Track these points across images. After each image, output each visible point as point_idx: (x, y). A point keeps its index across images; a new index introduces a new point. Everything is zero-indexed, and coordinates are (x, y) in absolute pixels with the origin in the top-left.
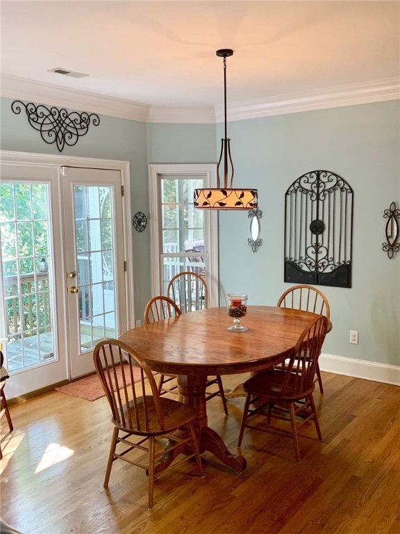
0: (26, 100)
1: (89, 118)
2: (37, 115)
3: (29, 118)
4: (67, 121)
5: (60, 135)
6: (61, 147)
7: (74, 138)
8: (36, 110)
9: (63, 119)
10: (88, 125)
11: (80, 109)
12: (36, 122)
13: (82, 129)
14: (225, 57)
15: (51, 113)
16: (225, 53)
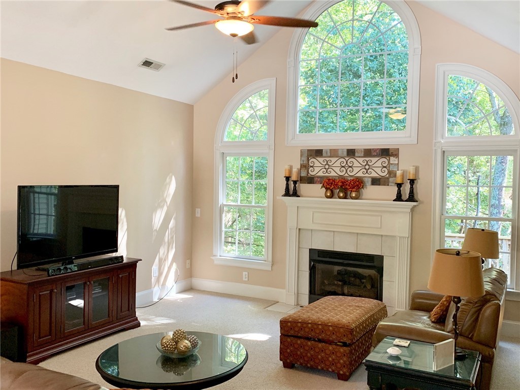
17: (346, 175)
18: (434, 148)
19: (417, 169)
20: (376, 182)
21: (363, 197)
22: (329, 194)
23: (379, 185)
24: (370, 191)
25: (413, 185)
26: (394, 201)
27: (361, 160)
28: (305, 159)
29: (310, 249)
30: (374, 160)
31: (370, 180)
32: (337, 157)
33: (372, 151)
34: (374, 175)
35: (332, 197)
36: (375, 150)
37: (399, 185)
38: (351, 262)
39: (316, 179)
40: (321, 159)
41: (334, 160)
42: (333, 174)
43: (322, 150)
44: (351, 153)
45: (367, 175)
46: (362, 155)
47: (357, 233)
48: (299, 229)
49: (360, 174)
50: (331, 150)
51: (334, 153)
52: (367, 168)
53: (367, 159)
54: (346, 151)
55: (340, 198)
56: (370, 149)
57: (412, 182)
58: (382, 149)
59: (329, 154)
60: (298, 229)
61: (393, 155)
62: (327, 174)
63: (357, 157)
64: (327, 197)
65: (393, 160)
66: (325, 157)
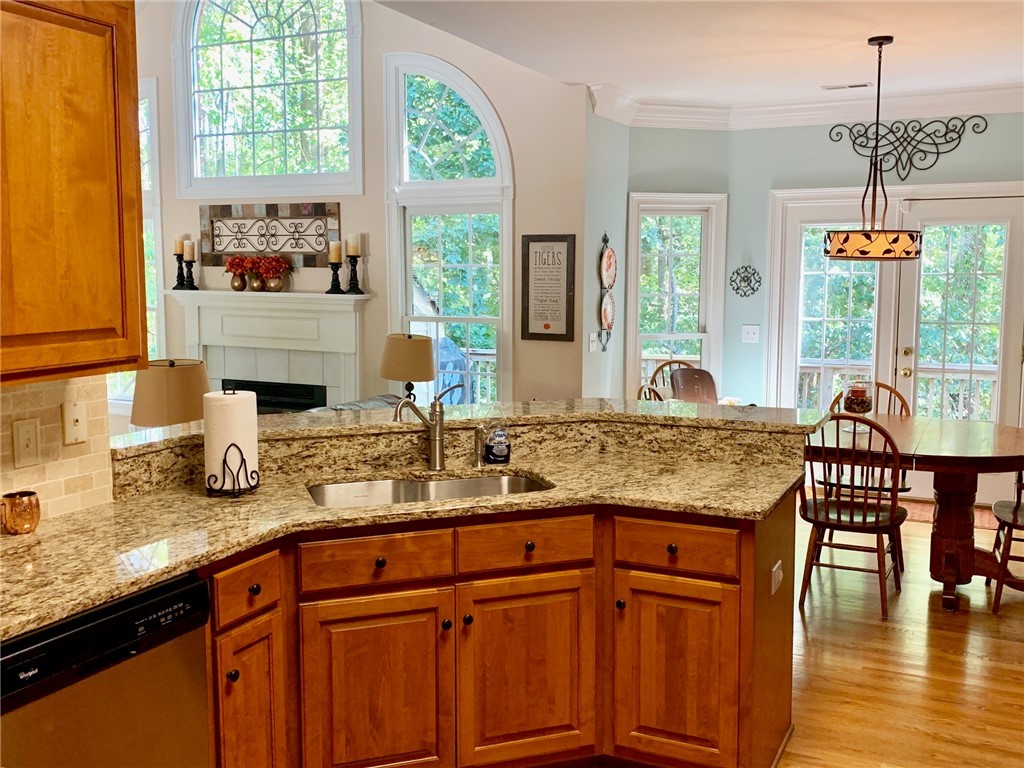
0: (850, 121)
1: (964, 125)
2: (867, 138)
3: (854, 142)
4: (920, 136)
5: (905, 157)
6: (903, 175)
7: (931, 158)
8: (866, 132)
9: (912, 134)
10: (960, 137)
11: (945, 115)
12: (864, 146)
13: (948, 142)
14: (880, 47)
15: (891, 131)
16: (881, 41)
17: (268, 250)
18: (386, 203)
19: (364, 239)
20: (310, 261)
21: (296, 287)
22: (236, 284)
23: (315, 266)
24: (304, 276)
25: (355, 267)
26: (327, 293)
27: (287, 222)
28: (207, 222)
29: (223, 381)
30: (306, 222)
31: (301, 257)
32: (252, 218)
33: (302, 208)
34: (307, 249)
35: (242, 288)
36: (305, 206)
37: (336, 267)
38: (286, 399)
39: (224, 257)
40: (230, 223)
41: (249, 223)
42: (249, 249)
43: (230, 206)
44: (272, 210)
45: (297, 250)
46: (288, 214)
47: (289, 350)
48: (205, 347)
49: (287, 249)
50: (243, 205)
51: (248, 212)
52: (297, 236)
53: (297, 221)
54: (264, 207)
55: (254, 289)
56: (298, 204)
57: (353, 260)
58: (315, 204)
59: (241, 213)
60: (201, 347)
61: (331, 215)
62: (240, 250)
63: (282, 218)
64: (237, 289)
65: (332, 223)
66: (236, 219)
